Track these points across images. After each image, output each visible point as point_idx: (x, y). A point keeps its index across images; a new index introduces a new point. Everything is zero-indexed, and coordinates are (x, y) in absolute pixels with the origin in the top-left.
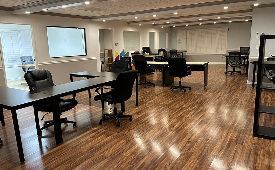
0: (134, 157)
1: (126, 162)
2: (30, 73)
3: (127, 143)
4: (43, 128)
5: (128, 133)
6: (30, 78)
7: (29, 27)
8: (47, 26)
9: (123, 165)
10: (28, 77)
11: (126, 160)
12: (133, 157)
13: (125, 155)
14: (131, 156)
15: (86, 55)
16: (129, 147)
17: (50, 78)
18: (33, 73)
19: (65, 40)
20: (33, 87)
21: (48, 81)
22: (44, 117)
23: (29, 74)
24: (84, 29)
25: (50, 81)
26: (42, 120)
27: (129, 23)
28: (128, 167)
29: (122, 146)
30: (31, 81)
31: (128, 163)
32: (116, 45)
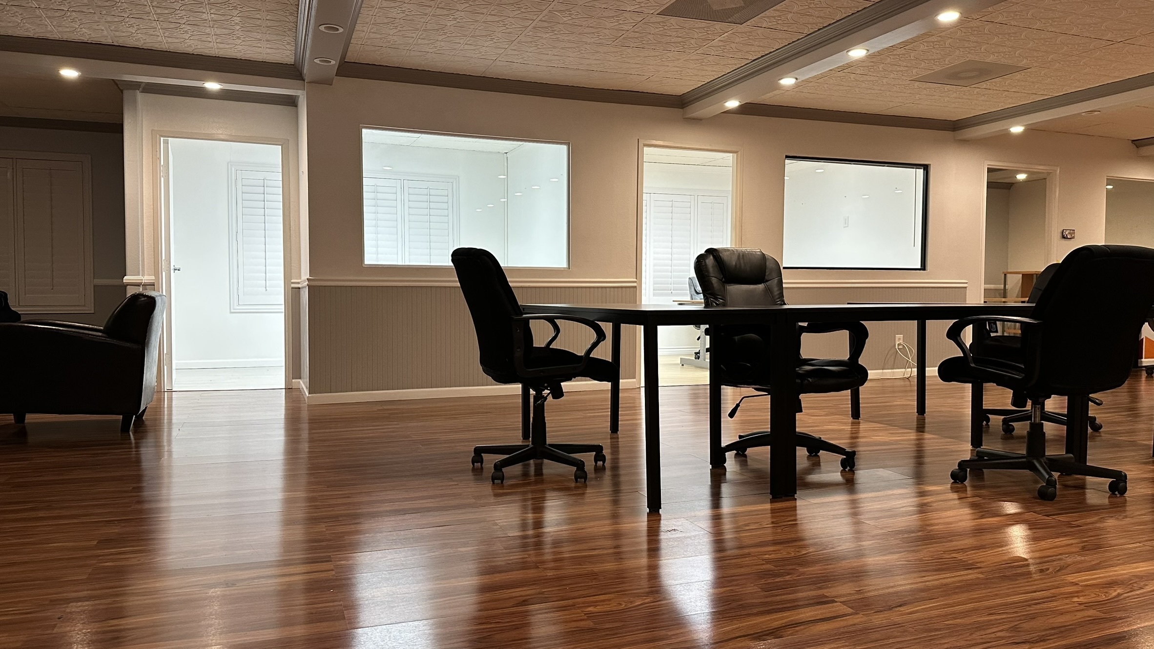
0: (1119, 595)
1: (1076, 599)
2: (714, 257)
3: (1083, 548)
4: (730, 448)
5: (1098, 525)
6: (711, 270)
7: (729, 158)
8: (787, 157)
9: (1055, 604)
10: (706, 265)
11: (1072, 595)
12: (1115, 594)
13: (1071, 578)
14: (1106, 590)
15: (924, 267)
16: (1093, 563)
17: (775, 281)
18: (725, 256)
19: (846, 221)
20: (716, 299)
21: (768, 290)
22: (738, 405)
23: (710, 261)
24: (926, 168)
25: (776, 292)
26: (732, 415)
27: (1138, 143)
28: (1080, 615)
29: (1061, 554)
30: (714, 280)
31: (1088, 606)
32: (1064, 237)
